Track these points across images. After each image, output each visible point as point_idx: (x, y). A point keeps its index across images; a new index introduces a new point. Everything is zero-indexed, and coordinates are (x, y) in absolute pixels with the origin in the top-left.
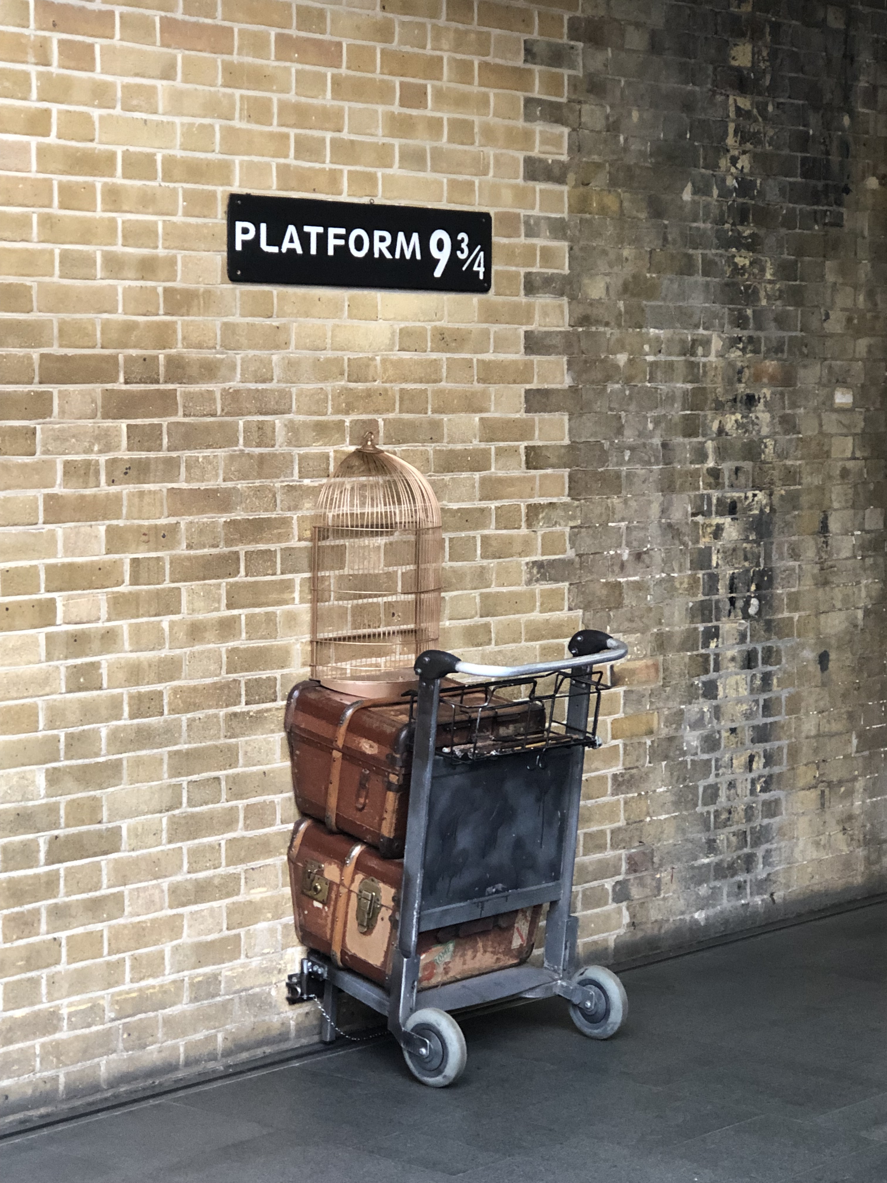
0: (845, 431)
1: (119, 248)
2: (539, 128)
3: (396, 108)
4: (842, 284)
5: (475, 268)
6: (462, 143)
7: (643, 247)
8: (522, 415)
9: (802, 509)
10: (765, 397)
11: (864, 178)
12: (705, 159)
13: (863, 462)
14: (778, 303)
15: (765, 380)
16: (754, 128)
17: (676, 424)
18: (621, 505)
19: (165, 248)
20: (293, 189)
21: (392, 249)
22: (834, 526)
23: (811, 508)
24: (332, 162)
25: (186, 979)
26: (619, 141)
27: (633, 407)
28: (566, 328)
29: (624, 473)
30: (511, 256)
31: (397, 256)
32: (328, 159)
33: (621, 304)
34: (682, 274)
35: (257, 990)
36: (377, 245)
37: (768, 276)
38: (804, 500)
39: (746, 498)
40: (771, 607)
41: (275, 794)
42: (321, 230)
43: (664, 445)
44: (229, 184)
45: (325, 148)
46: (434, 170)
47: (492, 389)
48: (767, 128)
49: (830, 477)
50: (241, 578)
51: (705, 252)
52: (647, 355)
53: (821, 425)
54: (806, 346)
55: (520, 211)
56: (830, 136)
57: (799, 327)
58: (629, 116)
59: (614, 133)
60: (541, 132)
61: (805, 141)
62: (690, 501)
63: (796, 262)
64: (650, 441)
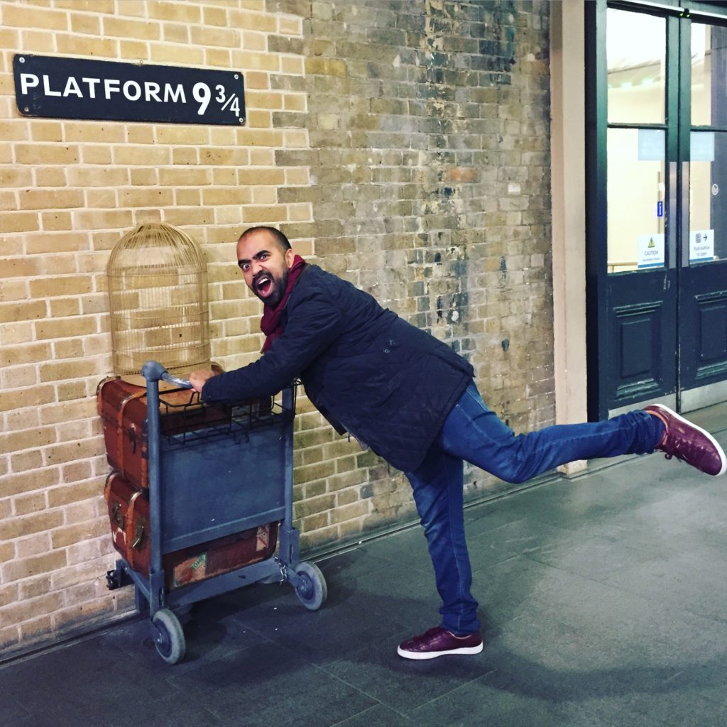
0: (515, 209)
2: (279, 16)
4: (511, 120)
5: (232, 109)
6: (217, 25)
7: (364, 96)
8: (276, 204)
9: (487, 256)
10: (458, 189)
11: (524, 54)
12: (409, 40)
13: (529, 227)
14: (466, 131)
15: (458, 179)
16: (445, 21)
17: (395, 208)
18: (356, 259)
20: (73, 53)
21: (161, 95)
22: (510, 265)
23: (493, 255)
24: (106, 34)
25: (20, 585)
26: (342, 28)
27: (362, 197)
28: (308, 148)
29: (357, 240)
30: (261, 101)
31: (166, 100)
32: (102, 33)
33: (349, 133)
34: (394, 113)
35: (83, 584)
36: (148, 92)
37: (459, 114)
38: (489, 251)
39: (447, 251)
40: (467, 315)
41: (89, 456)
42: (98, 81)
43: (386, 221)
44: (15, 47)
45: (99, 24)
46: (195, 42)
47: (252, 188)
48: (455, 22)
49: (506, 237)
50: (49, 318)
51: (411, 100)
52: (371, 165)
53: (499, 205)
54: (487, 158)
55: (267, 71)
56: (499, 27)
57: (481, 146)
58: (350, 10)
59: (338, 22)
60: (281, 20)
61: (482, 30)
62: (407, 254)
63: (478, 105)
64: (375, 219)
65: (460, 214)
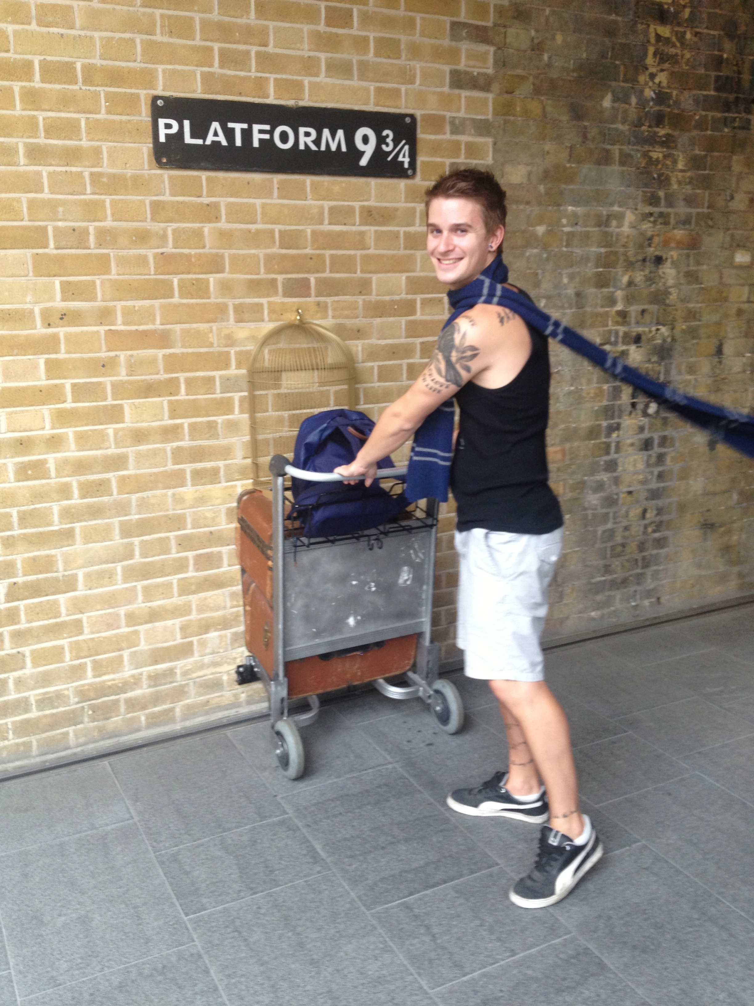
0: (742, 282)
1: (42, 140)
2: (465, 46)
3: (322, 27)
4: (748, 173)
5: (400, 159)
6: (389, 57)
7: (563, 143)
9: (700, 339)
10: (672, 257)
12: (625, 75)
14: (688, 187)
15: (673, 245)
16: (673, 51)
17: (589, 279)
19: (89, 140)
20: (217, 93)
21: (317, 142)
22: (728, 349)
23: (709, 337)
24: (257, 71)
25: (145, 673)
26: (542, 59)
27: (550, 266)
30: (436, 148)
31: (323, 148)
32: (253, 69)
33: (542, 188)
34: (599, 163)
35: (211, 676)
36: (303, 139)
37: (680, 166)
38: (703, 332)
39: (650, 331)
42: (245, 126)
43: (578, 295)
44: (153, 88)
45: (250, 59)
46: (361, 78)
48: (685, 52)
49: (726, 316)
50: (182, 396)
51: (622, 147)
52: (564, 226)
53: (721, 278)
54: (712, 219)
55: (445, 113)
56: (742, 59)
57: (706, 205)
58: (554, 39)
59: (538, 52)
60: (467, 50)
61: (718, 62)
62: (599, 335)
63: (706, 156)
64: (564, 292)
65: (671, 287)
